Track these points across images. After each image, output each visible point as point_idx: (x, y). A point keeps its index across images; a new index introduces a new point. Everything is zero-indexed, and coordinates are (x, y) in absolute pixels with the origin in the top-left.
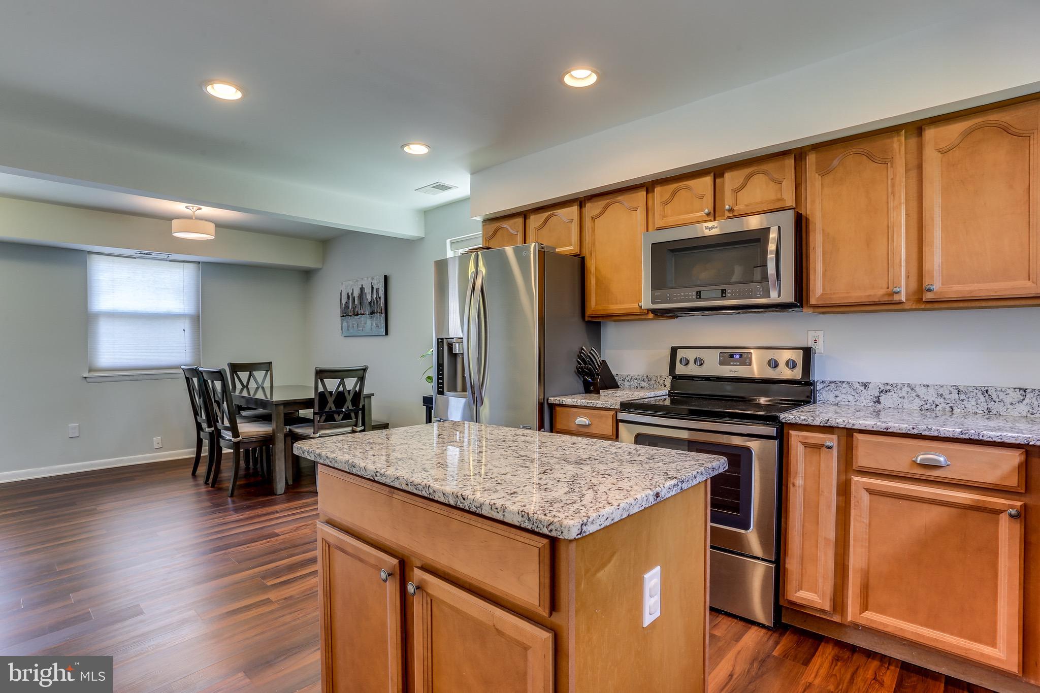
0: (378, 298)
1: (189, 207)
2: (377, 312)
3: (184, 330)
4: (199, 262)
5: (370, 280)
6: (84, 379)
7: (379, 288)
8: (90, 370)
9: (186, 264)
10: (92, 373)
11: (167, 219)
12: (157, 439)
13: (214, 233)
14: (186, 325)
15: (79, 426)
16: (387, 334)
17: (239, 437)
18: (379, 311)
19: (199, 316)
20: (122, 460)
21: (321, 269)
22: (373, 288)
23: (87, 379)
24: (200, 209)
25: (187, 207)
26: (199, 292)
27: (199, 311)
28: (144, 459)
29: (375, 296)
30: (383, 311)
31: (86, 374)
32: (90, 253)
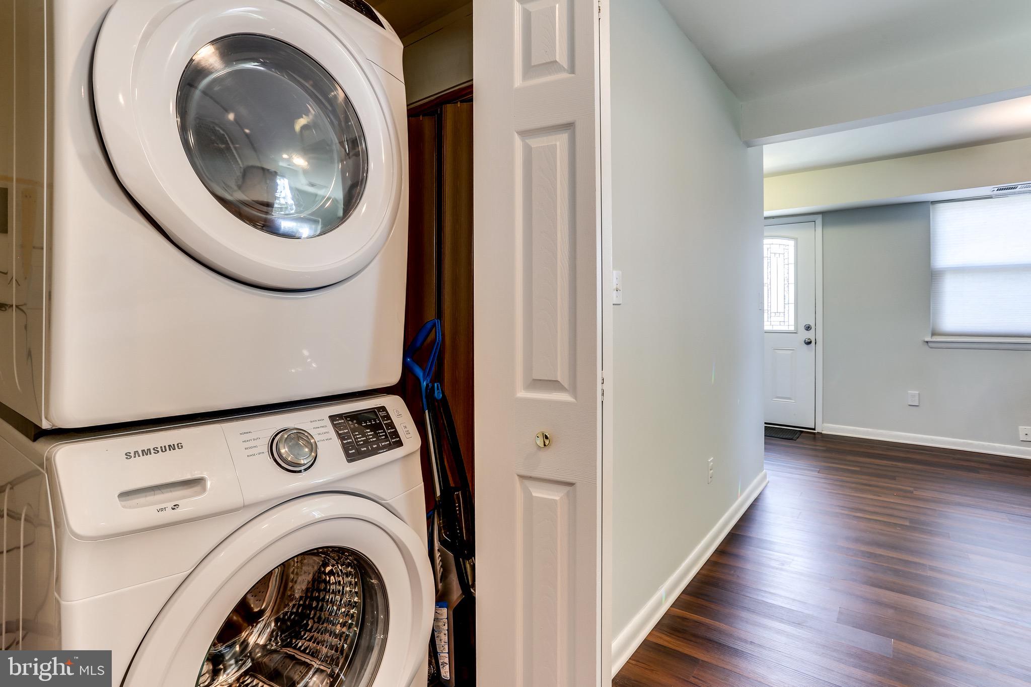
6: (926, 343)
12: (1025, 429)
15: (919, 394)
20: (971, 444)
23: (929, 344)
28: (1004, 449)
31: (928, 339)
32: (934, 203)
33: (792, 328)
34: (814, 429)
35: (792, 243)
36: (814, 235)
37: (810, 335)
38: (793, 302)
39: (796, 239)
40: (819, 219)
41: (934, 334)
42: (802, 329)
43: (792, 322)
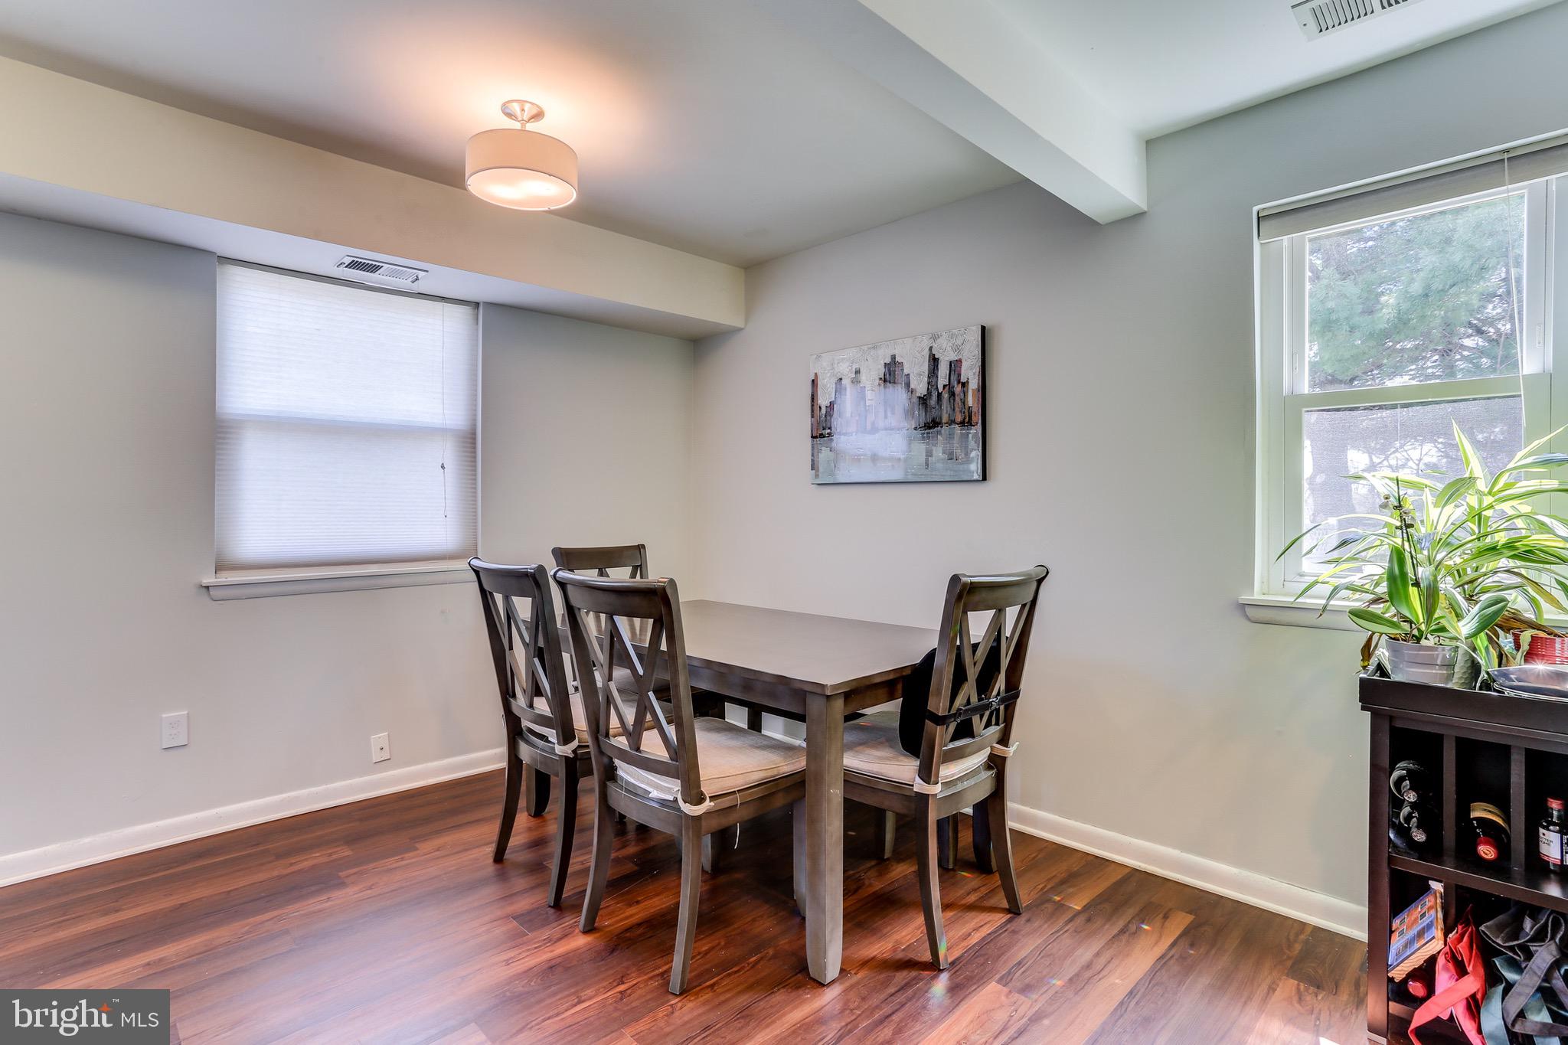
0: (958, 389)
2: (952, 422)
3: (443, 467)
4: (477, 304)
5: (926, 343)
6: (204, 590)
7: (960, 361)
8: (220, 568)
9: (449, 307)
10: (226, 574)
12: (379, 738)
14: (447, 452)
15: (188, 714)
16: (984, 478)
18: (959, 418)
19: (473, 434)
21: (740, 330)
22: (934, 361)
23: (212, 592)
26: (476, 375)
27: (475, 420)
29: (942, 380)
30: (977, 418)
31: (209, 579)
32: (223, 259)
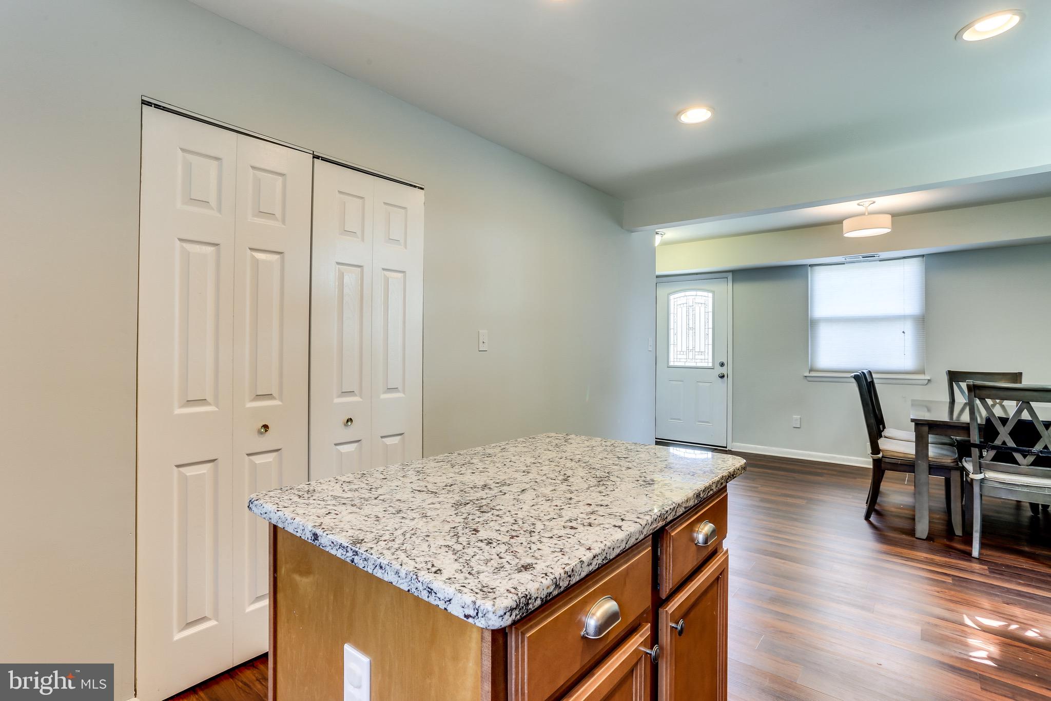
1: (860, 204)
3: (904, 332)
4: (923, 255)
6: (804, 378)
9: (907, 261)
10: (812, 372)
11: (837, 222)
13: (890, 226)
15: (800, 418)
17: (879, 453)
19: (924, 317)
20: (835, 457)
23: (808, 379)
24: (874, 202)
25: (859, 205)
26: (923, 289)
27: (923, 310)
28: (857, 461)
31: (807, 374)
32: (811, 266)
33: (710, 365)
34: (726, 448)
35: (710, 295)
36: (725, 288)
37: (723, 370)
38: (711, 343)
39: (713, 292)
40: (730, 276)
41: (811, 370)
42: (717, 366)
43: (710, 360)
